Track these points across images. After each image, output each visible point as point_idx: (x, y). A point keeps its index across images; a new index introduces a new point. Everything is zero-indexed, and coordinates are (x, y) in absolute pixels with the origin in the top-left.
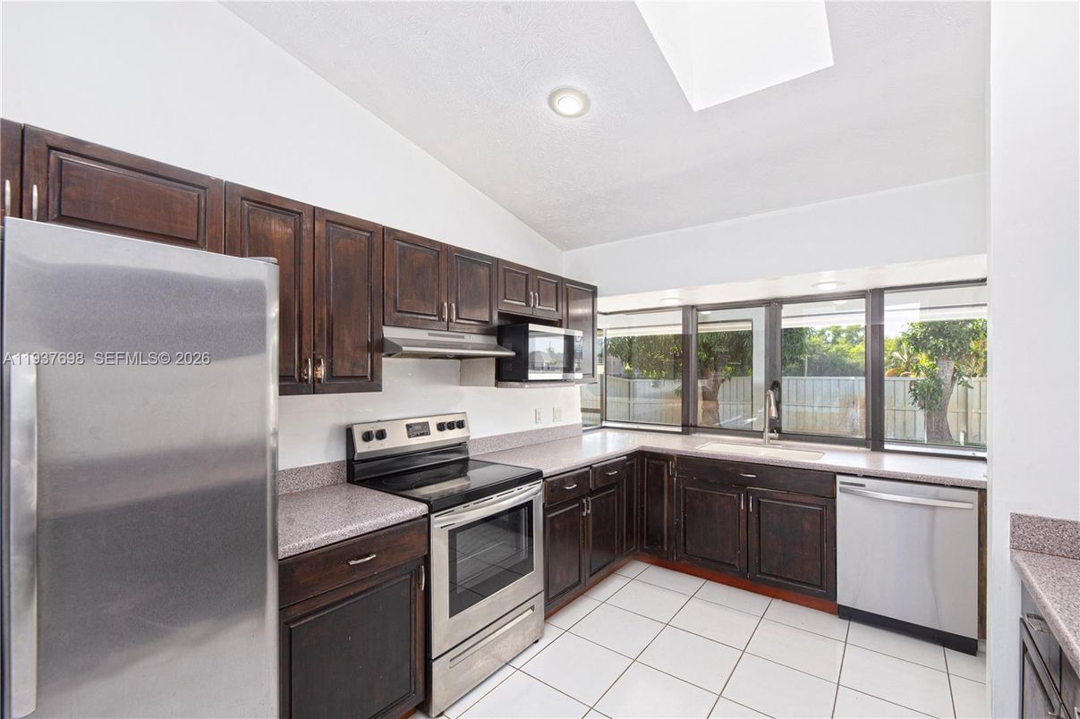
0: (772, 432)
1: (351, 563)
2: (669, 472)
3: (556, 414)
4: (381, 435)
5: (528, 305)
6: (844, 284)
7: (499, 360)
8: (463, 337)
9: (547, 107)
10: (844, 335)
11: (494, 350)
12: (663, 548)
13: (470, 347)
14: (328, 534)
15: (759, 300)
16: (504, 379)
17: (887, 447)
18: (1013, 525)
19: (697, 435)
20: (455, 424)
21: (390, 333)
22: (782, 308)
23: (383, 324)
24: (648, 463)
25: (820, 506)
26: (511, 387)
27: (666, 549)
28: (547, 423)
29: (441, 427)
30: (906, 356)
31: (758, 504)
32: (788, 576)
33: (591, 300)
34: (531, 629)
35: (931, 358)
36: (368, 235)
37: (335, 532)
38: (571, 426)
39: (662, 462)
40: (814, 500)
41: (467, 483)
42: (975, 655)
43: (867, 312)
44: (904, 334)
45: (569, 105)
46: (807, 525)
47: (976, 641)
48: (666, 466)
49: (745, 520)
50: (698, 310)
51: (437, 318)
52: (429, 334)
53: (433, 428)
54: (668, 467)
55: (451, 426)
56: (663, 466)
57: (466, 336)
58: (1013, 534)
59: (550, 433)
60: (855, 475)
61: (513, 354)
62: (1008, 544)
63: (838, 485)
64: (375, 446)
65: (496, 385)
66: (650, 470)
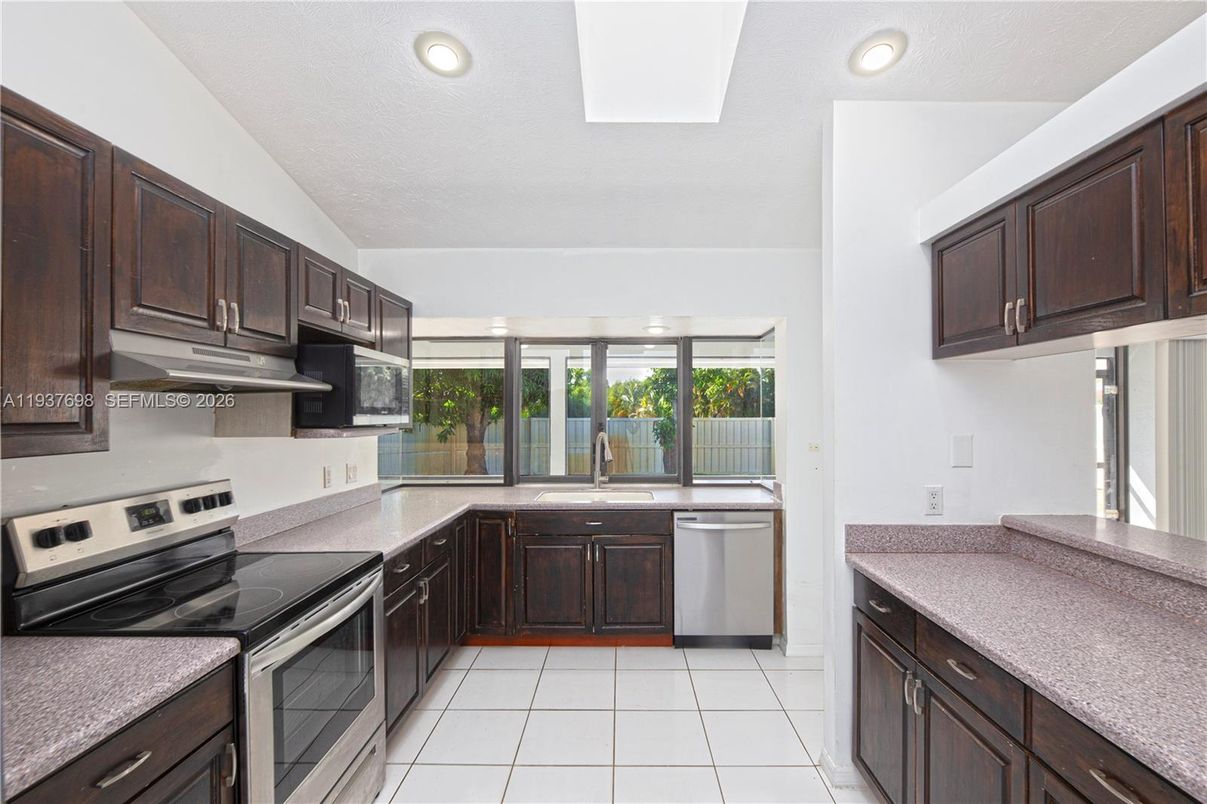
0: (603, 475)
1: (105, 785)
2: (507, 531)
3: (349, 472)
4: (78, 532)
5: (335, 317)
6: (669, 329)
7: (299, 397)
8: (248, 359)
9: (411, 50)
10: (585, 378)
11: (291, 379)
12: (499, 621)
13: (257, 374)
14: (61, 743)
15: (586, 338)
16: (303, 423)
17: (695, 482)
18: (848, 534)
19: (520, 486)
20: (217, 499)
21: (122, 343)
22: (607, 348)
23: (113, 327)
24: (480, 524)
25: (660, 544)
26: (321, 436)
27: (503, 623)
28: (339, 486)
29: (190, 507)
30: (632, 399)
31: (604, 552)
32: (633, 620)
33: (406, 319)
34: (373, 780)
35: (667, 400)
36: (82, 154)
37: (74, 736)
38: (369, 487)
39: (499, 521)
40: (654, 539)
41: (234, 591)
42: (770, 648)
43: (678, 357)
44: (649, 378)
45: (443, 57)
46: (649, 565)
47: (771, 636)
48: (503, 524)
49: (590, 572)
50: (521, 343)
51: (205, 324)
52: (195, 351)
53: (175, 510)
54: (507, 525)
55: (210, 502)
56: (500, 525)
57: (252, 357)
58: (847, 540)
59: (342, 499)
60: (687, 510)
61: (328, 387)
62: (844, 550)
63: (676, 521)
64: (68, 554)
65: (294, 434)
66: (483, 533)
